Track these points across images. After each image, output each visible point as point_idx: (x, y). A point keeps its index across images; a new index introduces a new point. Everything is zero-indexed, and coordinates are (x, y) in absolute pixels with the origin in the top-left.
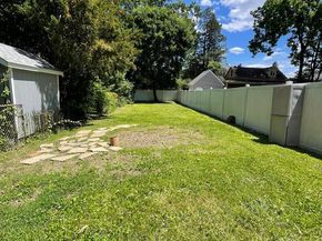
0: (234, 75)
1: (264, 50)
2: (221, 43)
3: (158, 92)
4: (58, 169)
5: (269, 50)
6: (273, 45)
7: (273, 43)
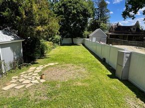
0: (114, 30)
1: (130, 16)
2: (107, 14)
3: (74, 39)
4: (16, 94)
5: (133, 16)
6: (135, 14)
7: (136, 12)
